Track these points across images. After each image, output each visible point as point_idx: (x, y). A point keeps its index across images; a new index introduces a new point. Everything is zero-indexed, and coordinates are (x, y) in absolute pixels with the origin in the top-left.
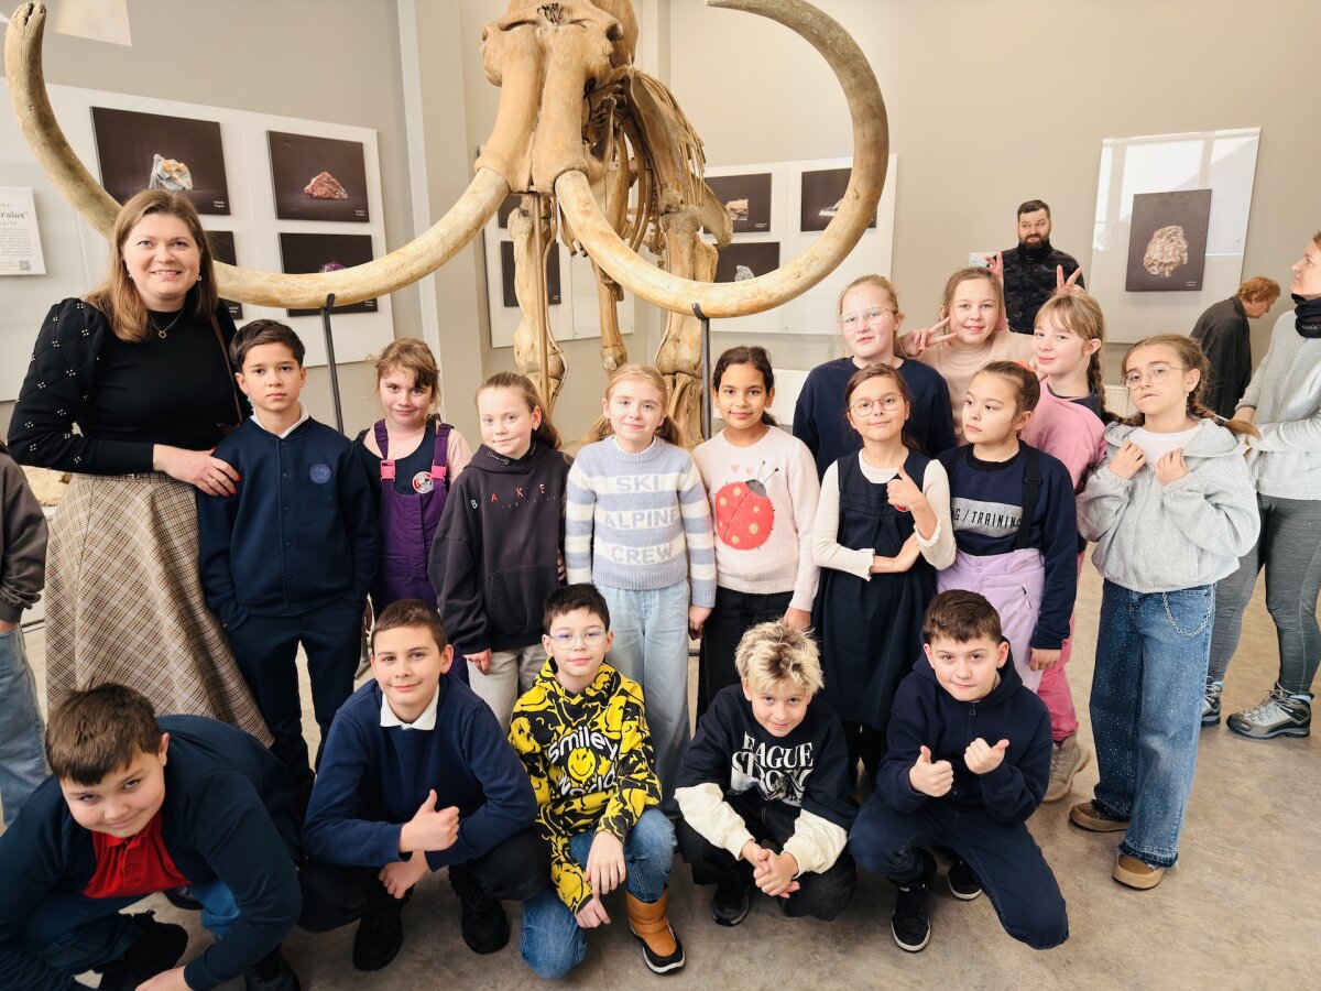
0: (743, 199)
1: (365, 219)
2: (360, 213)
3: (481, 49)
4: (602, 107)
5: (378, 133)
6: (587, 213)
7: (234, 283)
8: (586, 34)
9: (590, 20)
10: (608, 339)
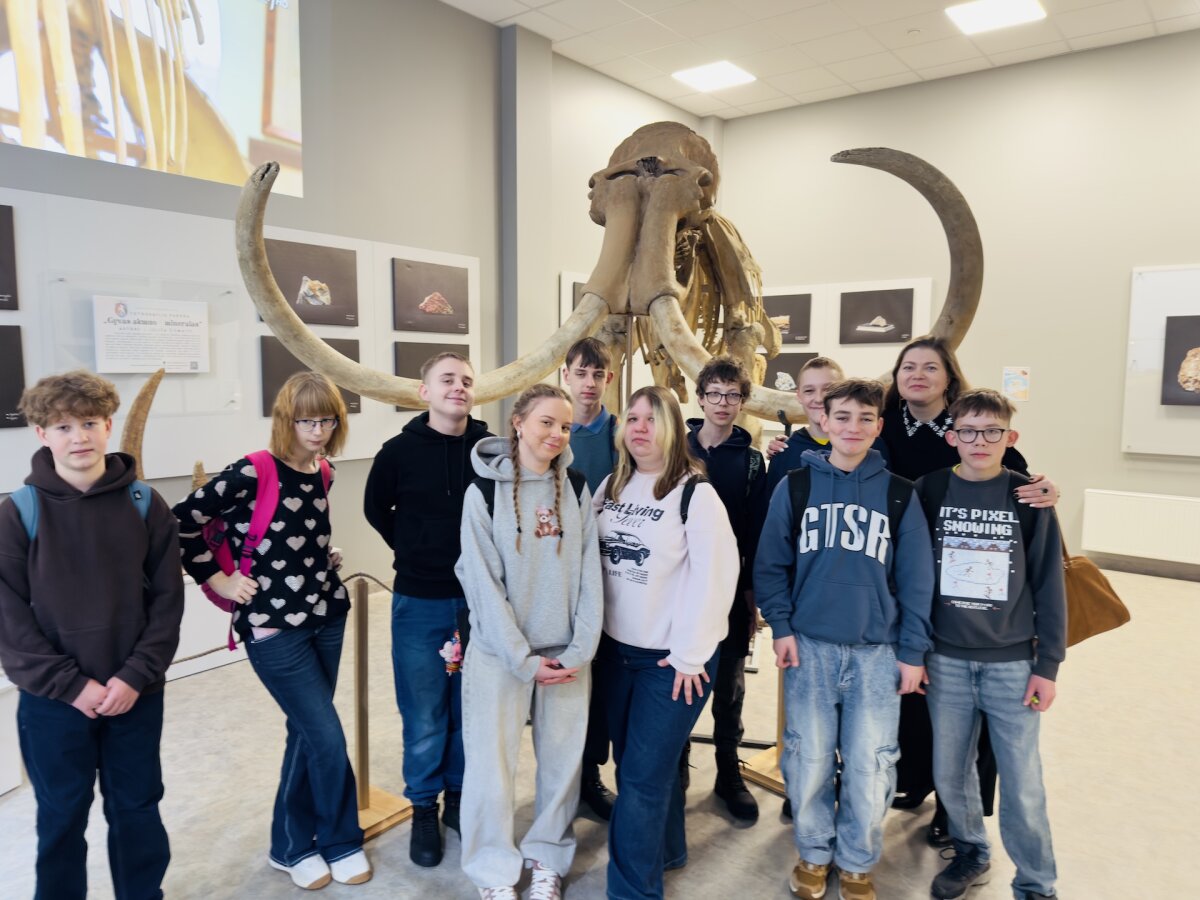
0: (785, 315)
2: (462, 326)
5: (480, 263)
8: (680, 182)
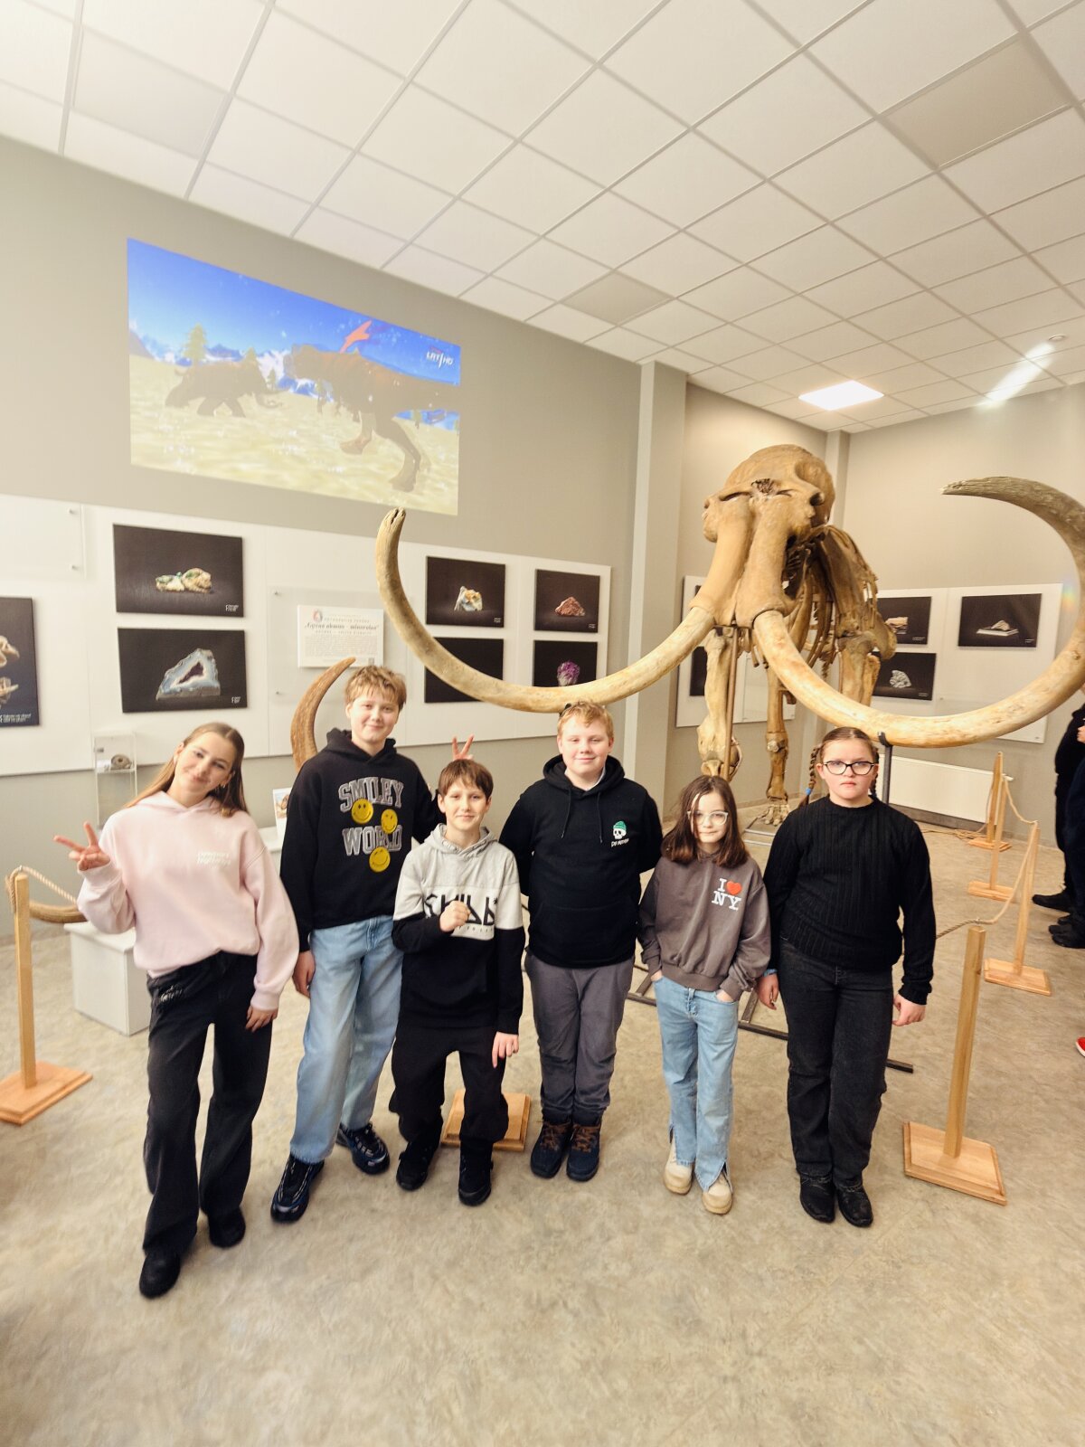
0: (903, 617)
1: (595, 631)
2: (593, 626)
3: (703, 515)
4: (797, 553)
5: (612, 571)
6: (781, 646)
7: (501, 694)
8: (792, 502)
9: (796, 490)
10: (773, 724)
